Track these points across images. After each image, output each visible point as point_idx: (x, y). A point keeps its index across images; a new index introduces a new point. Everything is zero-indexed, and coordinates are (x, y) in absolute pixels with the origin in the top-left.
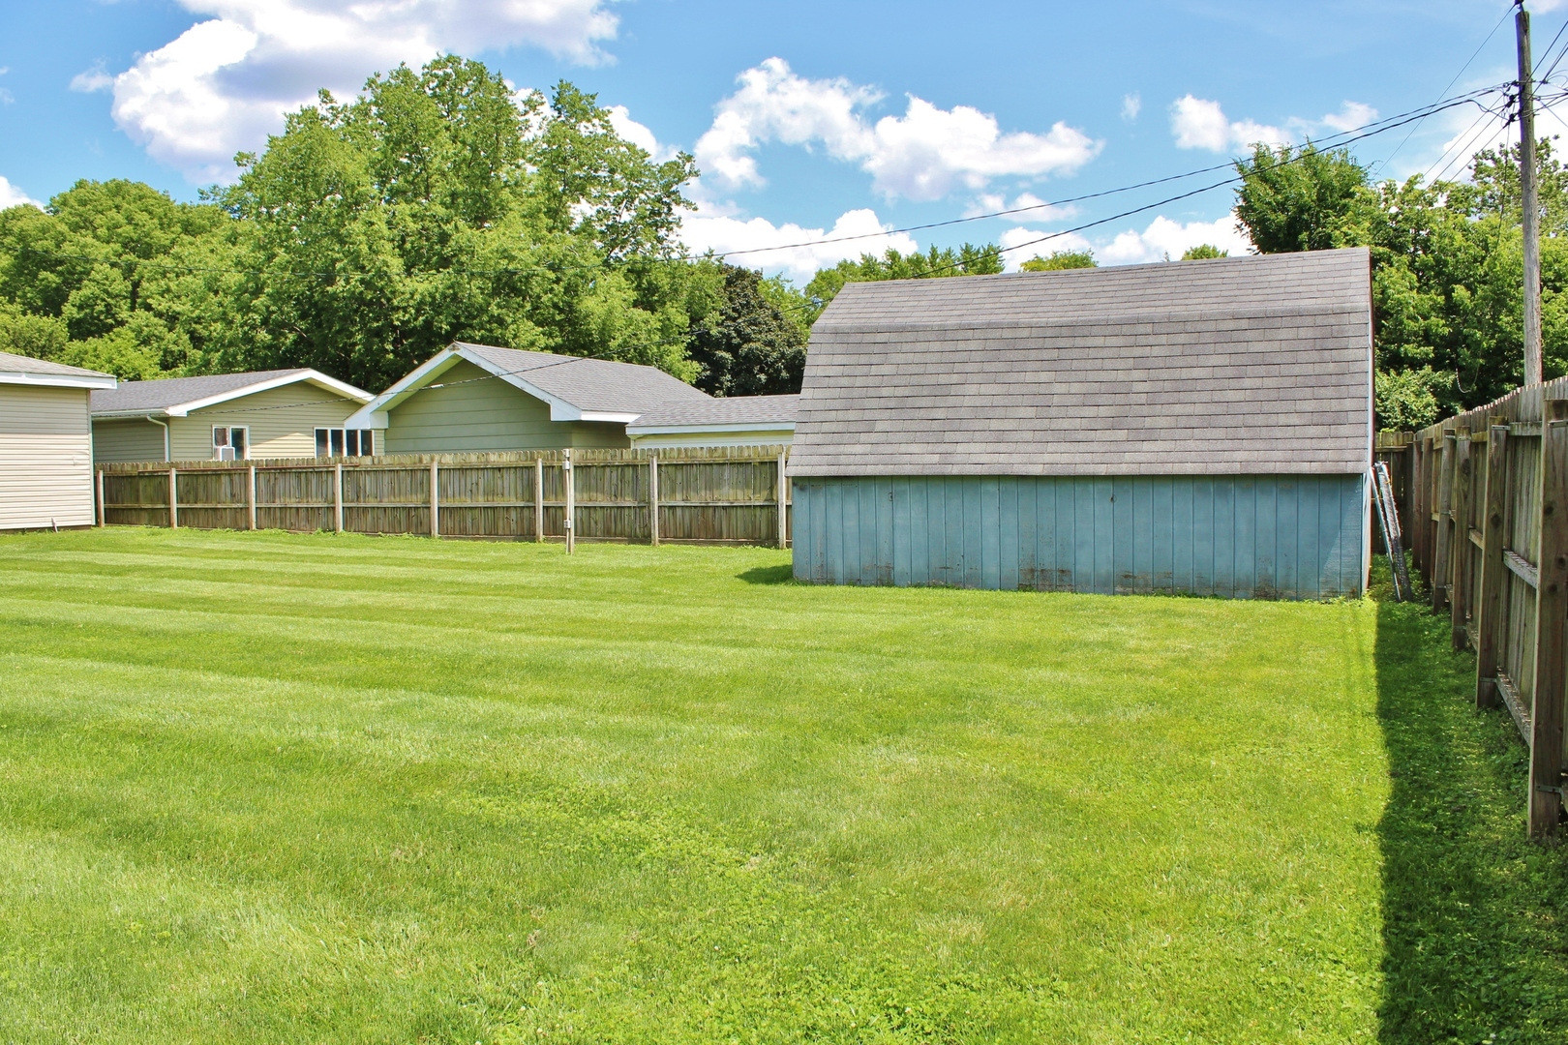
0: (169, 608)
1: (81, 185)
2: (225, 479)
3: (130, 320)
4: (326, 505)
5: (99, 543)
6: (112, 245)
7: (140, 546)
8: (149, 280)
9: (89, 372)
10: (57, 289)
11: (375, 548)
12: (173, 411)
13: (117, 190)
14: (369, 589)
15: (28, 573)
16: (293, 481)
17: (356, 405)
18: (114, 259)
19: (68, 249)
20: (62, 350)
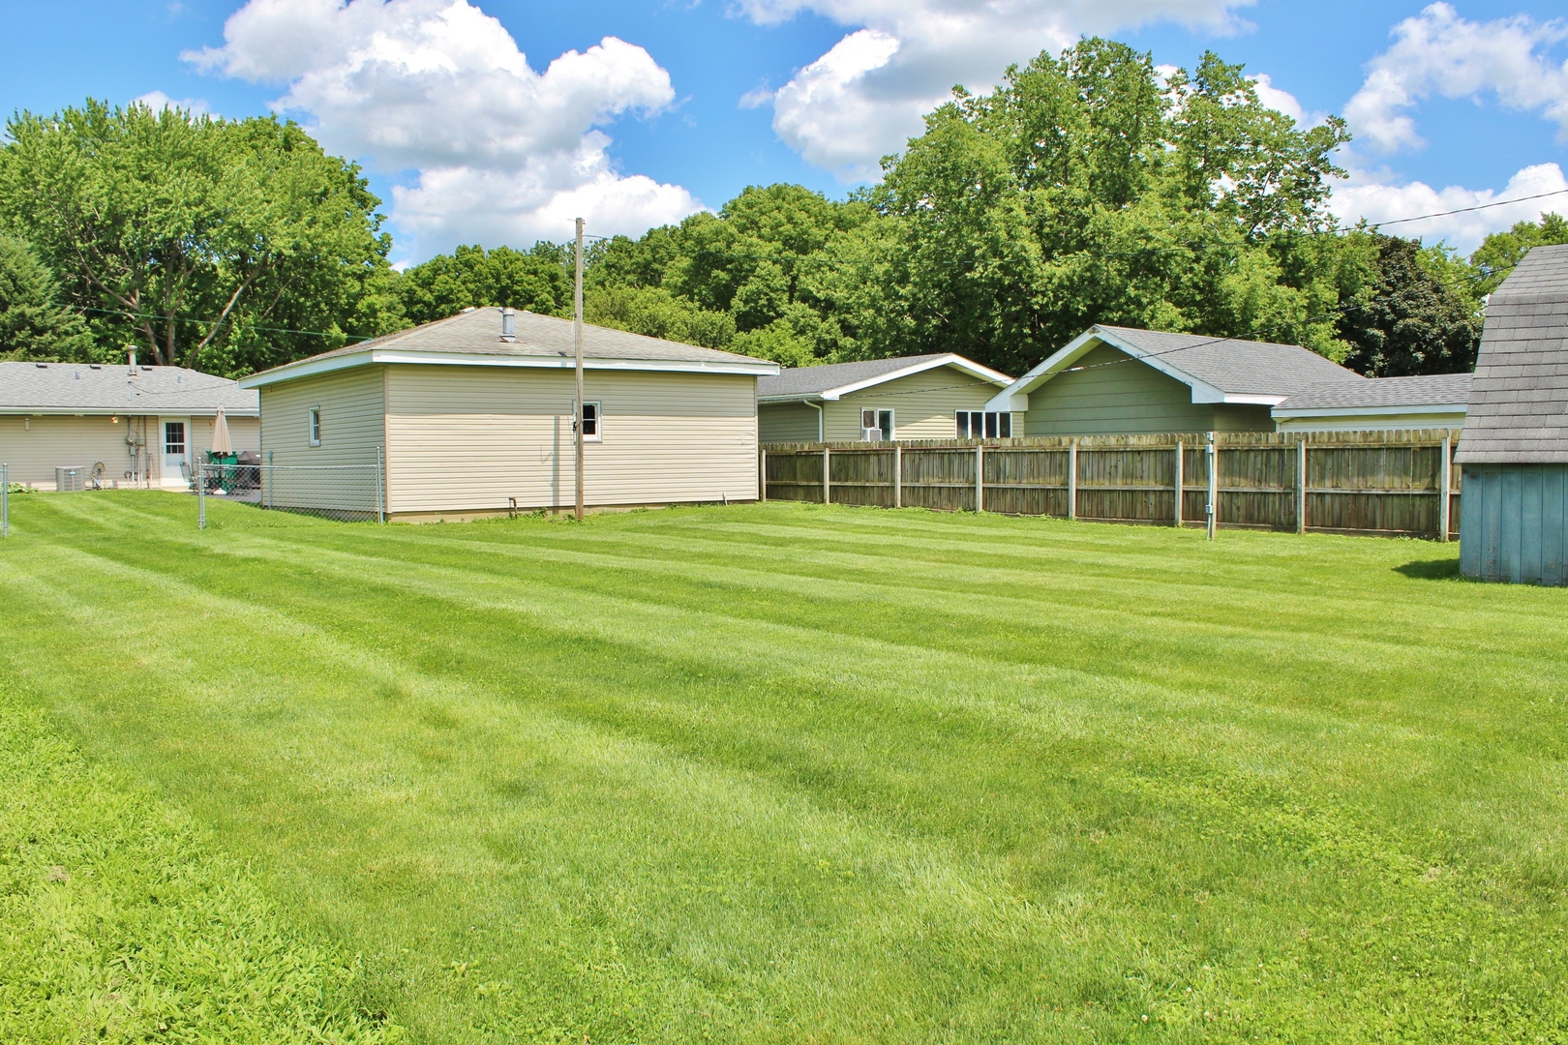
0: (828, 577)
1: (748, 191)
2: (873, 459)
3: (788, 312)
4: (967, 485)
5: (762, 517)
6: (774, 243)
7: (798, 520)
8: (807, 273)
9: (755, 360)
10: (726, 286)
11: (1014, 528)
12: (827, 395)
13: (778, 193)
14: (1012, 567)
15: (705, 542)
16: (937, 462)
17: (996, 389)
18: (775, 256)
19: (737, 249)
20: (730, 341)
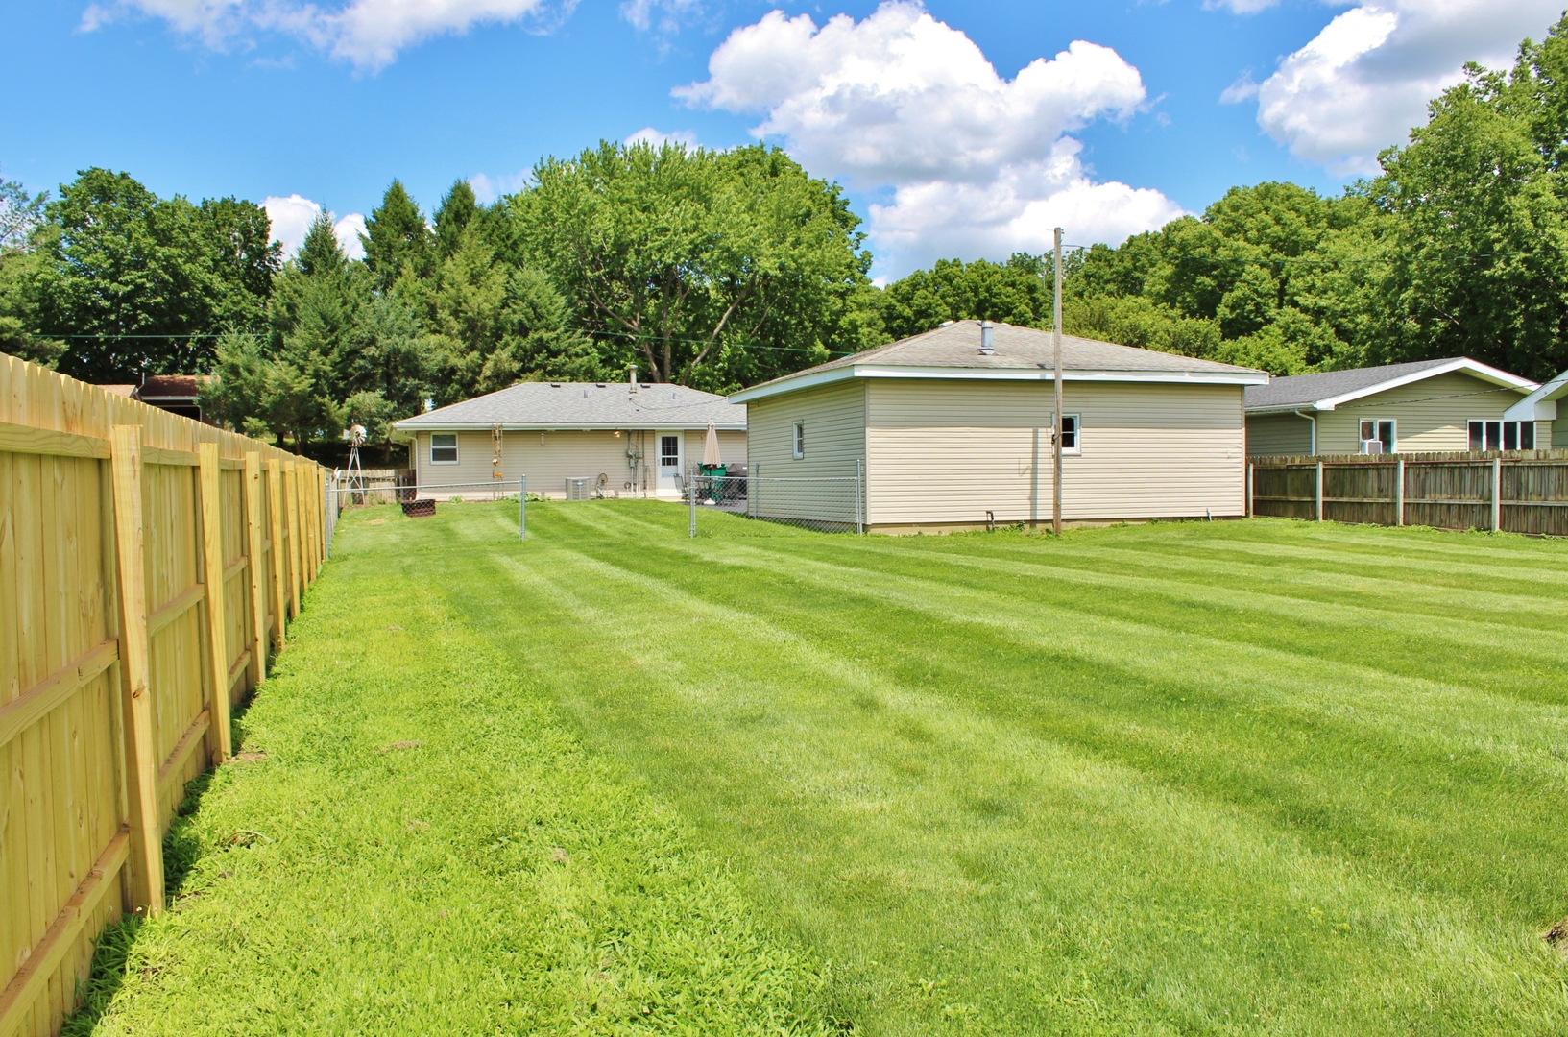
0: (1322, 600)
1: (1233, 192)
2: (1372, 474)
3: (1278, 317)
4: (1481, 502)
5: (1249, 534)
6: (1261, 246)
7: (1288, 537)
8: (1296, 277)
9: (1243, 370)
10: (1212, 292)
11: (1538, 550)
12: (1320, 405)
13: (1266, 193)
14: (1536, 595)
15: (1188, 559)
16: (1446, 476)
17: (1518, 395)
18: (1264, 259)
19: (1223, 254)
20: (1215, 349)
